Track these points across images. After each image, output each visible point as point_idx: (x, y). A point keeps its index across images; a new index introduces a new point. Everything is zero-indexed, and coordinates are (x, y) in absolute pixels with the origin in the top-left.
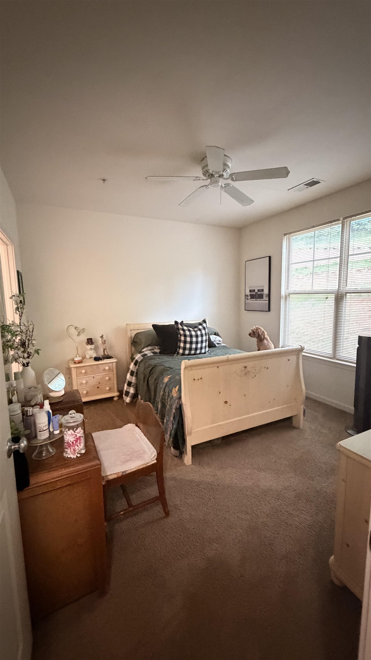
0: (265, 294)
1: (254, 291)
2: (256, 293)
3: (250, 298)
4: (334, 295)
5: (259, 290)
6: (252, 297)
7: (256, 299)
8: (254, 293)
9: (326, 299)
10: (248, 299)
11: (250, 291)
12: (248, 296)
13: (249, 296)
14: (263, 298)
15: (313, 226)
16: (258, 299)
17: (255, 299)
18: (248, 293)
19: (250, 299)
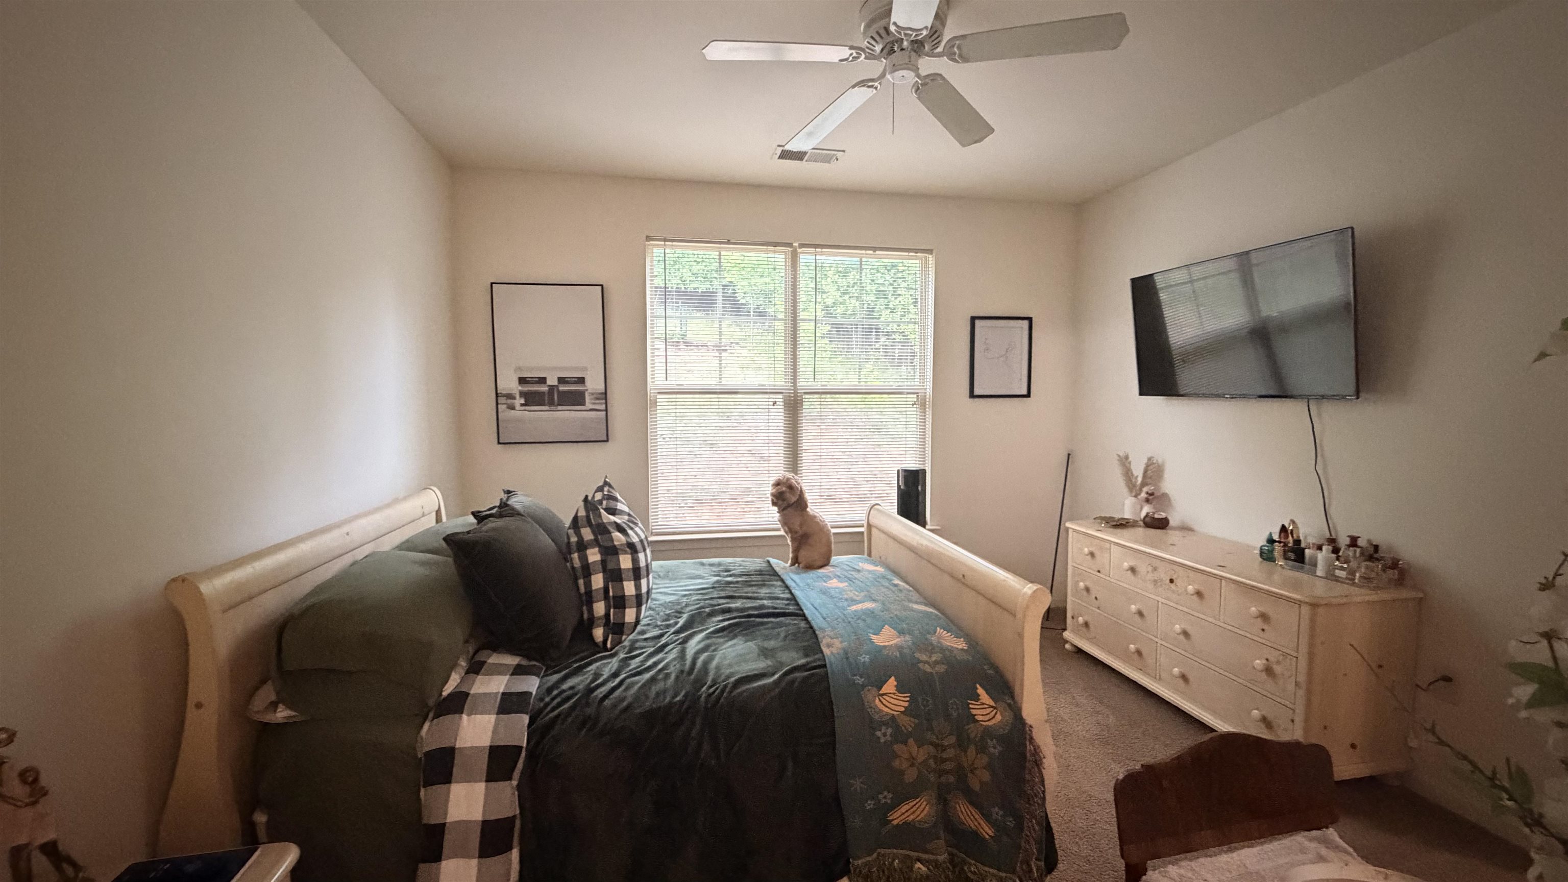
0: (589, 391)
1: (543, 380)
2: (552, 388)
3: (522, 405)
4: (781, 397)
5: (562, 380)
6: (531, 399)
7: (553, 408)
8: (544, 388)
9: (774, 405)
10: (512, 408)
11: (522, 381)
12: (510, 396)
13: (518, 396)
14: (584, 404)
15: (729, 240)
16: (560, 408)
17: (547, 408)
18: (509, 383)
19: (524, 408)
